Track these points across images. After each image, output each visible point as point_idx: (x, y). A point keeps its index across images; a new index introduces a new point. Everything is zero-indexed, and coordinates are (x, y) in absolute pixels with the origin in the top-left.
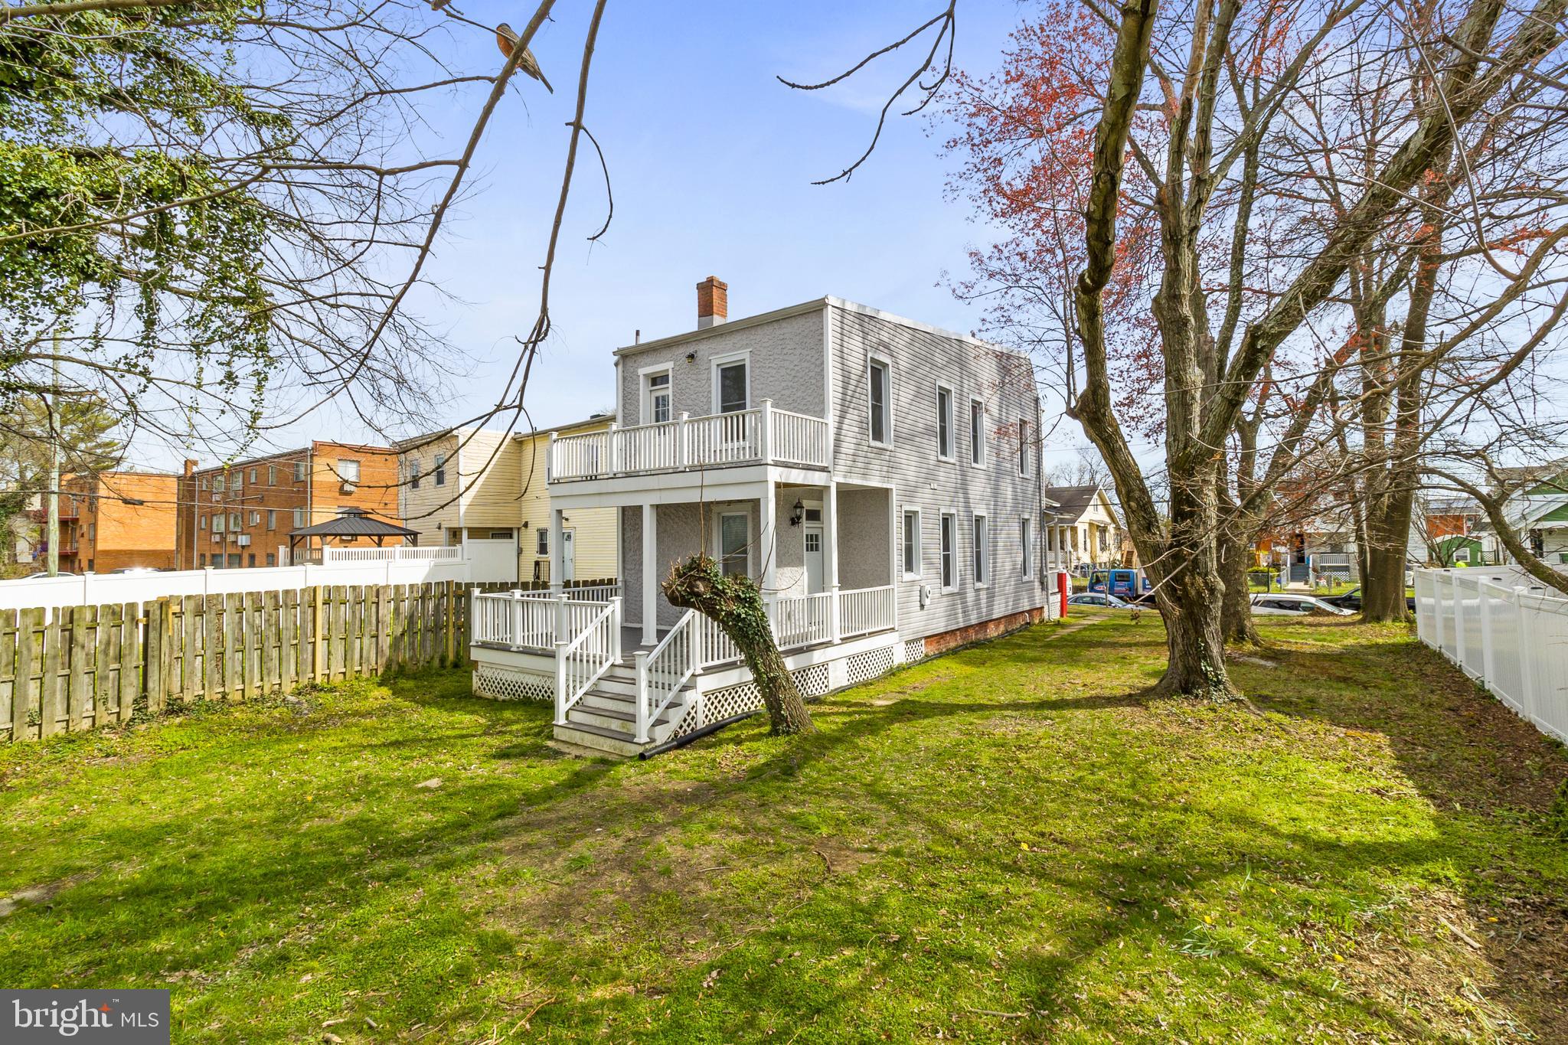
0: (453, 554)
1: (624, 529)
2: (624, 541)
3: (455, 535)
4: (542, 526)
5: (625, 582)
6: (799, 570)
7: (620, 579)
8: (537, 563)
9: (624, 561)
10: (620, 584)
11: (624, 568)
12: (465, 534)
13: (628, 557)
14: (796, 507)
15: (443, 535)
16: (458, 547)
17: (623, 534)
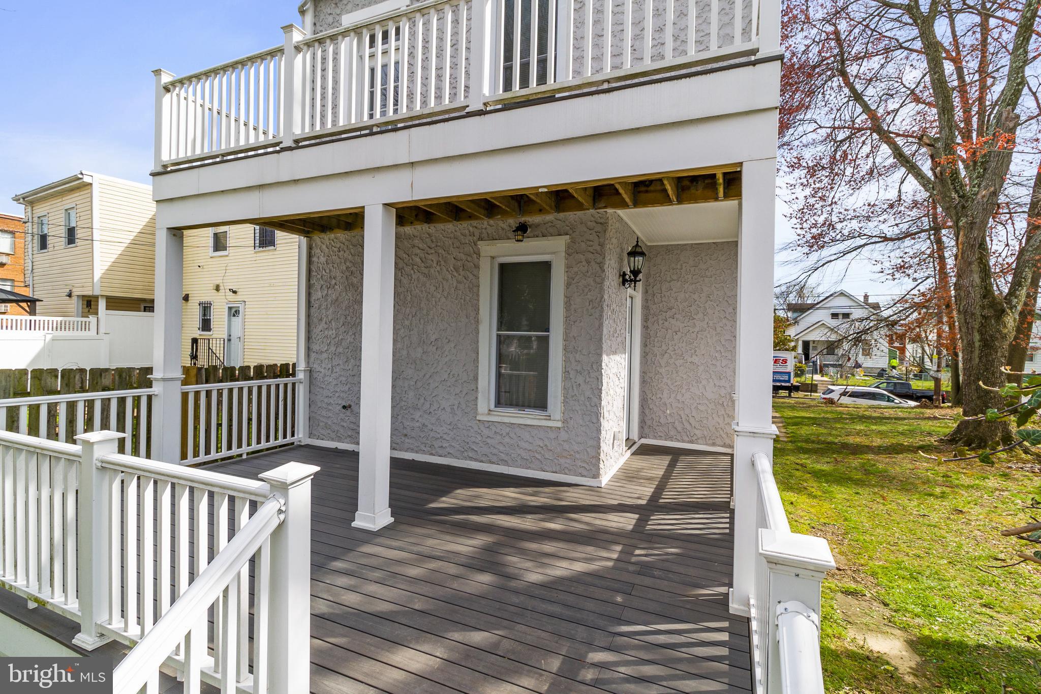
0: (86, 327)
1: (309, 287)
2: (309, 305)
3: (89, 304)
4: (205, 299)
5: (310, 372)
6: (624, 356)
7: (302, 366)
8: (195, 341)
9: (309, 339)
10: (301, 376)
11: (308, 349)
12: (102, 304)
13: (316, 331)
14: (632, 254)
15: (74, 305)
16: (92, 319)
17: (309, 295)
